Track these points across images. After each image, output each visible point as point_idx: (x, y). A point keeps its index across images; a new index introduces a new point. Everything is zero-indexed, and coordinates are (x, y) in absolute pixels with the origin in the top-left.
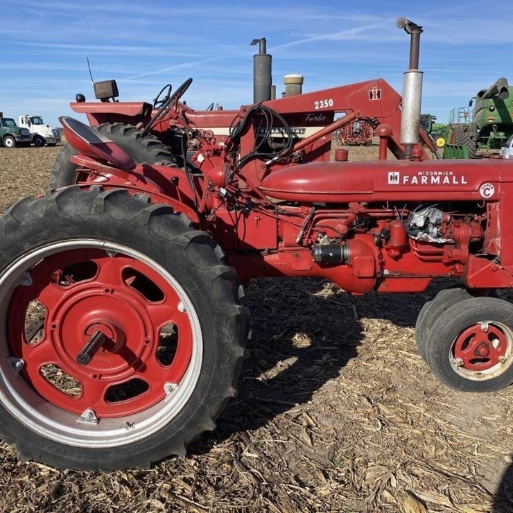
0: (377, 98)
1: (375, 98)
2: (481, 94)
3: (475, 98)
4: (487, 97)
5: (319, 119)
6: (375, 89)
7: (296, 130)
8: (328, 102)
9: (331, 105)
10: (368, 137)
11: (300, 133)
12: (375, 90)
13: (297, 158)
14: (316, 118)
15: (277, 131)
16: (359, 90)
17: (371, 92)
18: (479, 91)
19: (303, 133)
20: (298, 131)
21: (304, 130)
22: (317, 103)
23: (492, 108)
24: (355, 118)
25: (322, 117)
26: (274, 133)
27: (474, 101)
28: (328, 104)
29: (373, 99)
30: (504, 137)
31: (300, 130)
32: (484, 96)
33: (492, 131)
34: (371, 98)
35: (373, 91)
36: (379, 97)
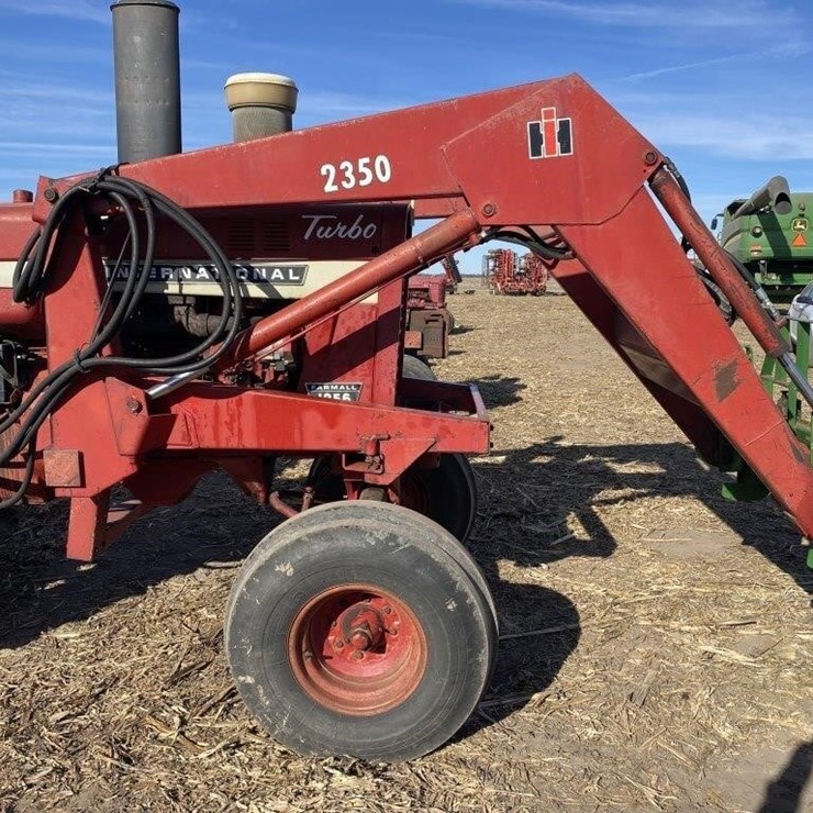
0: (558, 153)
1: (551, 150)
2: (733, 208)
3: (722, 215)
4: (748, 212)
5: (353, 232)
6: (549, 115)
7: (270, 271)
8: (371, 166)
9: (384, 179)
10: (539, 281)
11: (287, 281)
12: (550, 121)
13: (280, 367)
14: (341, 228)
15: (203, 272)
16: (490, 122)
17: (535, 129)
18: (730, 203)
19: (299, 283)
20: (277, 274)
21: (300, 272)
22: (328, 169)
23: (758, 231)
24: (478, 229)
25: (363, 225)
26: (193, 279)
27: (721, 221)
28: (374, 173)
29: (544, 155)
30: (780, 283)
31: (285, 271)
32: (739, 211)
33: (759, 272)
34: (536, 152)
35: (542, 123)
36: (565, 149)
